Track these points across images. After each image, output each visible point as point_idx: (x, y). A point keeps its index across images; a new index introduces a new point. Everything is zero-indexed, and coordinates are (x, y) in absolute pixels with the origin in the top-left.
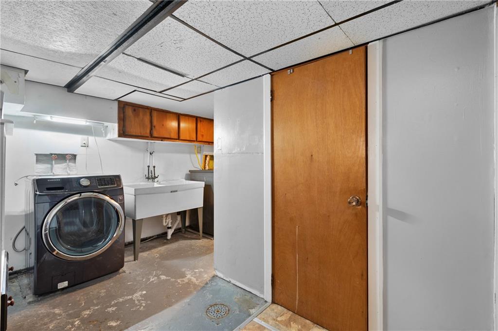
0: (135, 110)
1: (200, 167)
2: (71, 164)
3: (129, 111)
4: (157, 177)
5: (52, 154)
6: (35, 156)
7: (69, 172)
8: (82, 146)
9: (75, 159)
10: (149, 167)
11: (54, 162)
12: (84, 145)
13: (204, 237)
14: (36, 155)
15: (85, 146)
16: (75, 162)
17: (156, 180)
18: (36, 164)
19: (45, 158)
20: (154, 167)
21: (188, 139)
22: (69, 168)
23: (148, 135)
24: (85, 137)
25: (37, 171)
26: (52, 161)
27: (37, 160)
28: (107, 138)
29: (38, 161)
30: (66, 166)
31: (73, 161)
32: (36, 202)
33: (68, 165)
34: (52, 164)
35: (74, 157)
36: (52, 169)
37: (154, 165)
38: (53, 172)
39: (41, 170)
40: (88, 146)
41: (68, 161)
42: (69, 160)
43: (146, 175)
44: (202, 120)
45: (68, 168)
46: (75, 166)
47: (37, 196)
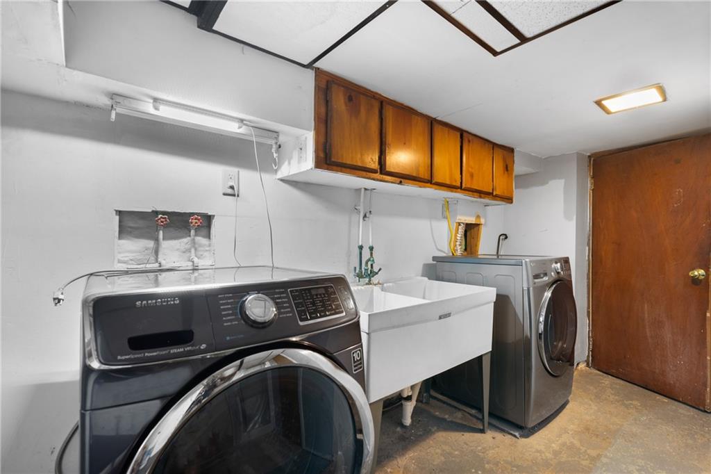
0: (350, 99)
1: (446, 251)
2: (201, 240)
3: (339, 101)
4: (377, 273)
5: (156, 213)
6: (117, 218)
7: (196, 260)
8: (224, 194)
9: (209, 226)
10: (361, 248)
11: (161, 232)
12: (230, 191)
13: (492, 426)
14: (120, 213)
15: (232, 193)
16: (208, 236)
17: (375, 279)
18: (120, 238)
19: (141, 223)
20: (371, 249)
21: (448, 182)
22: (196, 249)
23: (375, 166)
24: (232, 170)
25: (120, 256)
26: (157, 231)
27: (120, 226)
28: (280, 175)
29: (123, 231)
30: (188, 246)
31: (204, 231)
32: (88, 406)
33: (194, 242)
34: (157, 240)
35: (207, 221)
36: (156, 252)
37: (371, 245)
38: (159, 260)
39: (131, 256)
40: (238, 196)
41: (193, 232)
42: (196, 230)
43: (355, 268)
44: (471, 138)
45: (193, 250)
46: (210, 245)
47: (92, 378)
